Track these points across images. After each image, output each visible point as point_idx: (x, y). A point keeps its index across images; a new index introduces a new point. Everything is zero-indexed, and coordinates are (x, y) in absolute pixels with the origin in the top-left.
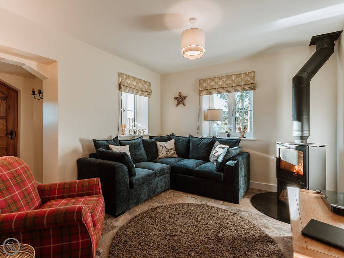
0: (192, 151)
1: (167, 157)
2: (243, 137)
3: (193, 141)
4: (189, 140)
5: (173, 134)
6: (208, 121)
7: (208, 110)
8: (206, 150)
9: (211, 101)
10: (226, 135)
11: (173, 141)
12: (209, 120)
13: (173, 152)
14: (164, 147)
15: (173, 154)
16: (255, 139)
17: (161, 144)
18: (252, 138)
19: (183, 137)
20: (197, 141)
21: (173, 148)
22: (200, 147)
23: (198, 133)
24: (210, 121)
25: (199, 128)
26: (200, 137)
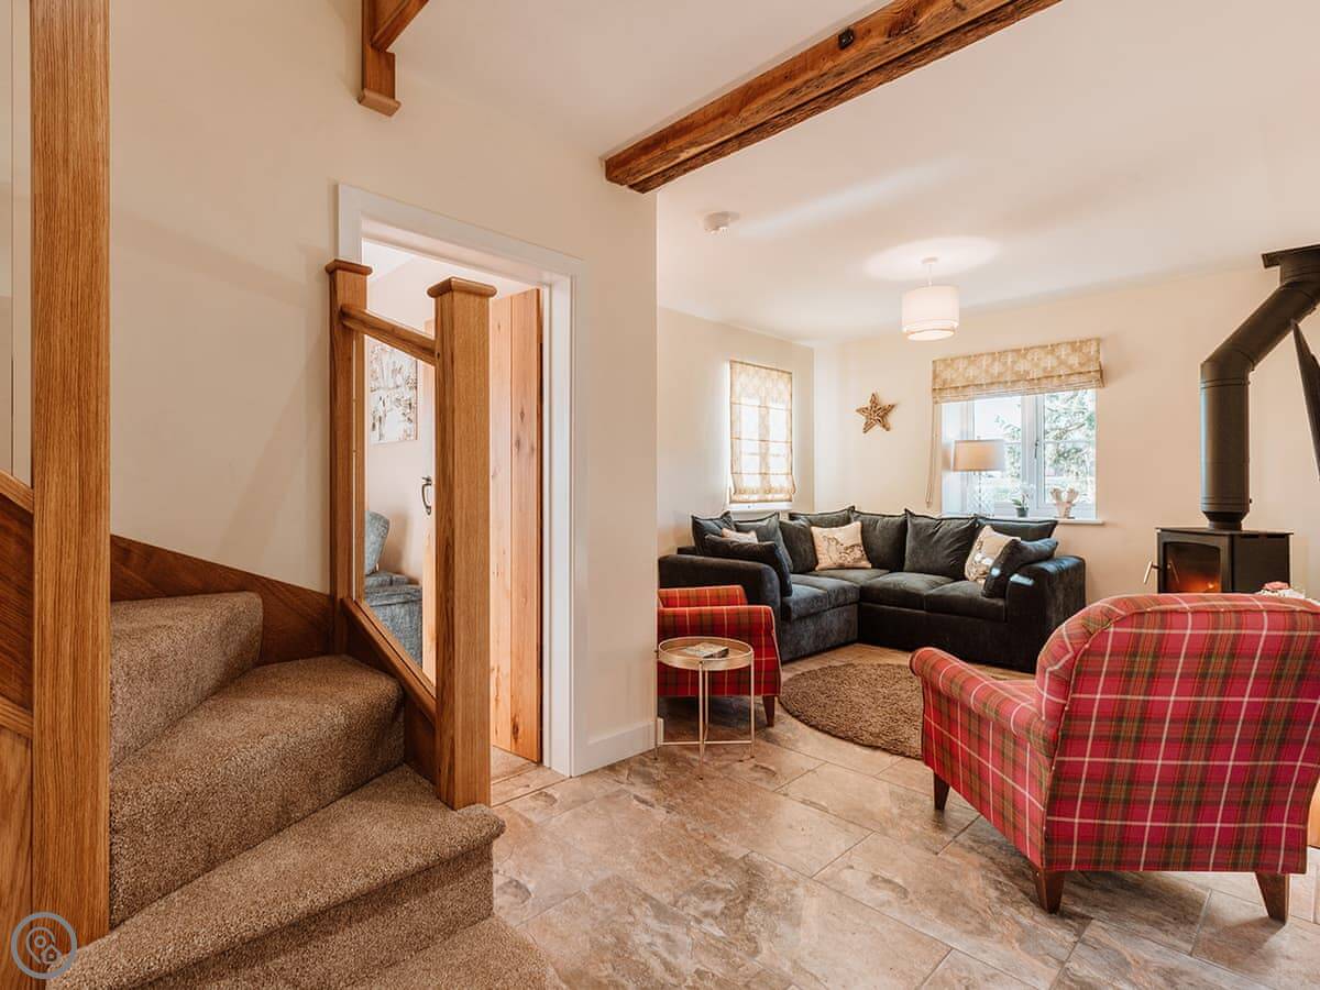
0: (914, 551)
1: (842, 567)
2: (1066, 516)
3: (915, 525)
4: (904, 524)
5: (853, 507)
6: (960, 473)
7: (956, 442)
8: (955, 550)
9: (969, 416)
10: (1016, 511)
11: (856, 525)
12: (963, 471)
13: (858, 553)
14: (834, 543)
15: (860, 559)
16: (1100, 521)
17: (825, 534)
18: (1092, 519)
19: (884, 516)
20: (928, 526)
21: (858, 545)
22: (938, 540)
23: (929, 504)
24: (965, 473)
25: (933, 492)
26: (936, 517)
